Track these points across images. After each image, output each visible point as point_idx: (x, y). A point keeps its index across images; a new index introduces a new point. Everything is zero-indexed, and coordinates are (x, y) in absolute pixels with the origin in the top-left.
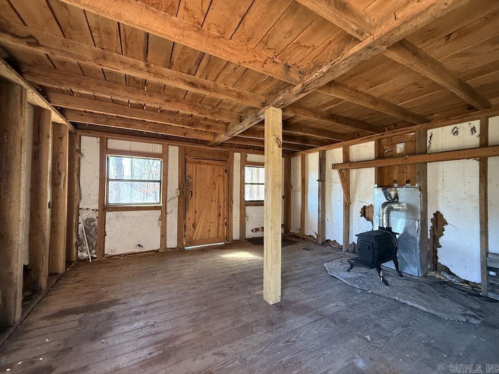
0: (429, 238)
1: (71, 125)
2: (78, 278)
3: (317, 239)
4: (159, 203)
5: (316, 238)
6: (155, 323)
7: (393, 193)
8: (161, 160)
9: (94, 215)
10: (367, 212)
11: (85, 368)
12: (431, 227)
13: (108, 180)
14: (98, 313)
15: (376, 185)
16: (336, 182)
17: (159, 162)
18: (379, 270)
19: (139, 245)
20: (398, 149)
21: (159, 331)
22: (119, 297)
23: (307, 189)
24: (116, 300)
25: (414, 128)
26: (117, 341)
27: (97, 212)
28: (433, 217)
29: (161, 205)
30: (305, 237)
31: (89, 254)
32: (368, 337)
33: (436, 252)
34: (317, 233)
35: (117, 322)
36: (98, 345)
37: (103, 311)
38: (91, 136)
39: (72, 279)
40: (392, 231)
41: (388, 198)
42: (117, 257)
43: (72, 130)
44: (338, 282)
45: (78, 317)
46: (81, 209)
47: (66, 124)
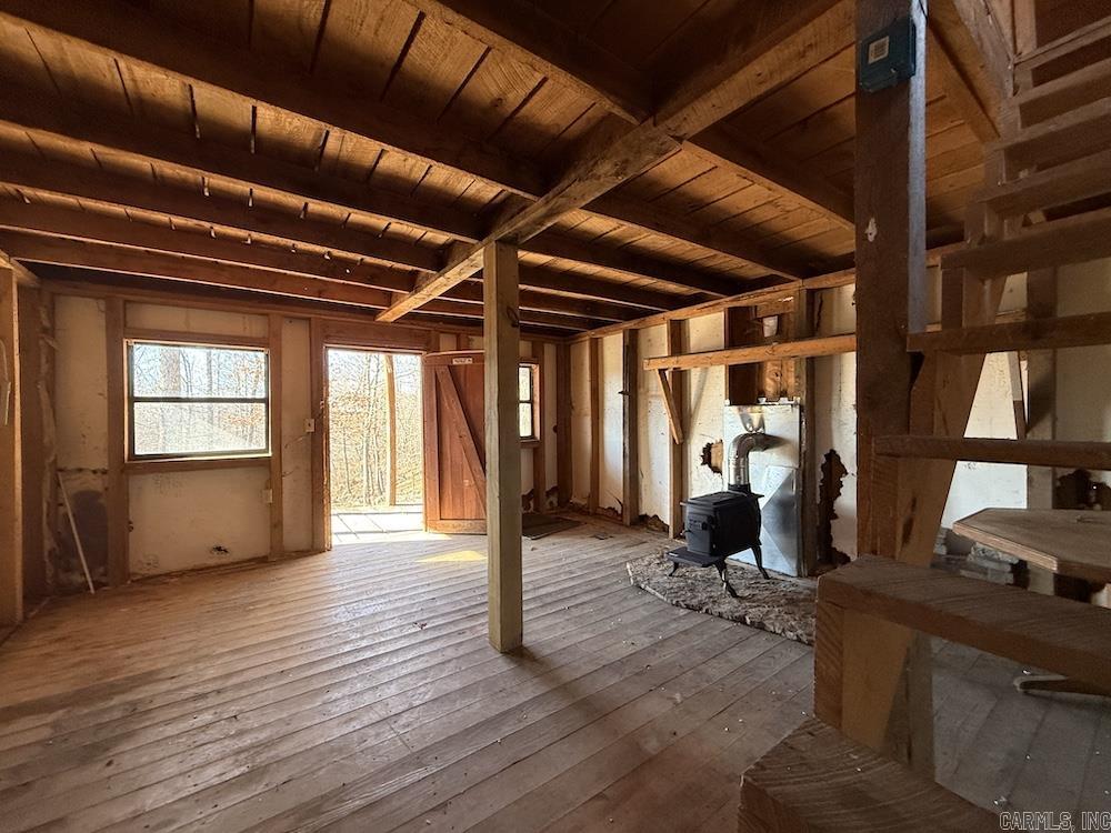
0: (818, 502)
1: (24, 268)
2: (59, 633)
3: (621, 515)
4: (266, 451)
5: (620, 512)
6: (241, 712)
7: (756, 418)
8: (267, 351)
9: (96, 484)
10: (713, 455)
11: (59, 822)
12: (822, 481)
13: (133, 400)
14: (102, 705)
15: (728, 402)
16: (656, 396)
17: (261, 356)
18: (722, 567)
19: (219, 549)
20: (766, 328)
21: (249, 727)
22: (159, 666)
23: (603, 410)
24: (151, 673)
25: (791, 286)
26: (145, 759)
27: (106, 477)
28: (824, 460)
29: (270, 454)
30: (599, 511)
31: (88, 576)
32: (678, 697)
33: (829, 527)
34: (621, 501)
35: (148, 719)
36: (96, 771)
37: (116, 700)
38: (83, 297)
39: (40, 636)
40: (753, 491)
41: (748, 426)
42: (160, 579)
43: (28, 279)
44: (648, 599)
45: (51, 718)
46: (61, 470)
47: (9, 266)
